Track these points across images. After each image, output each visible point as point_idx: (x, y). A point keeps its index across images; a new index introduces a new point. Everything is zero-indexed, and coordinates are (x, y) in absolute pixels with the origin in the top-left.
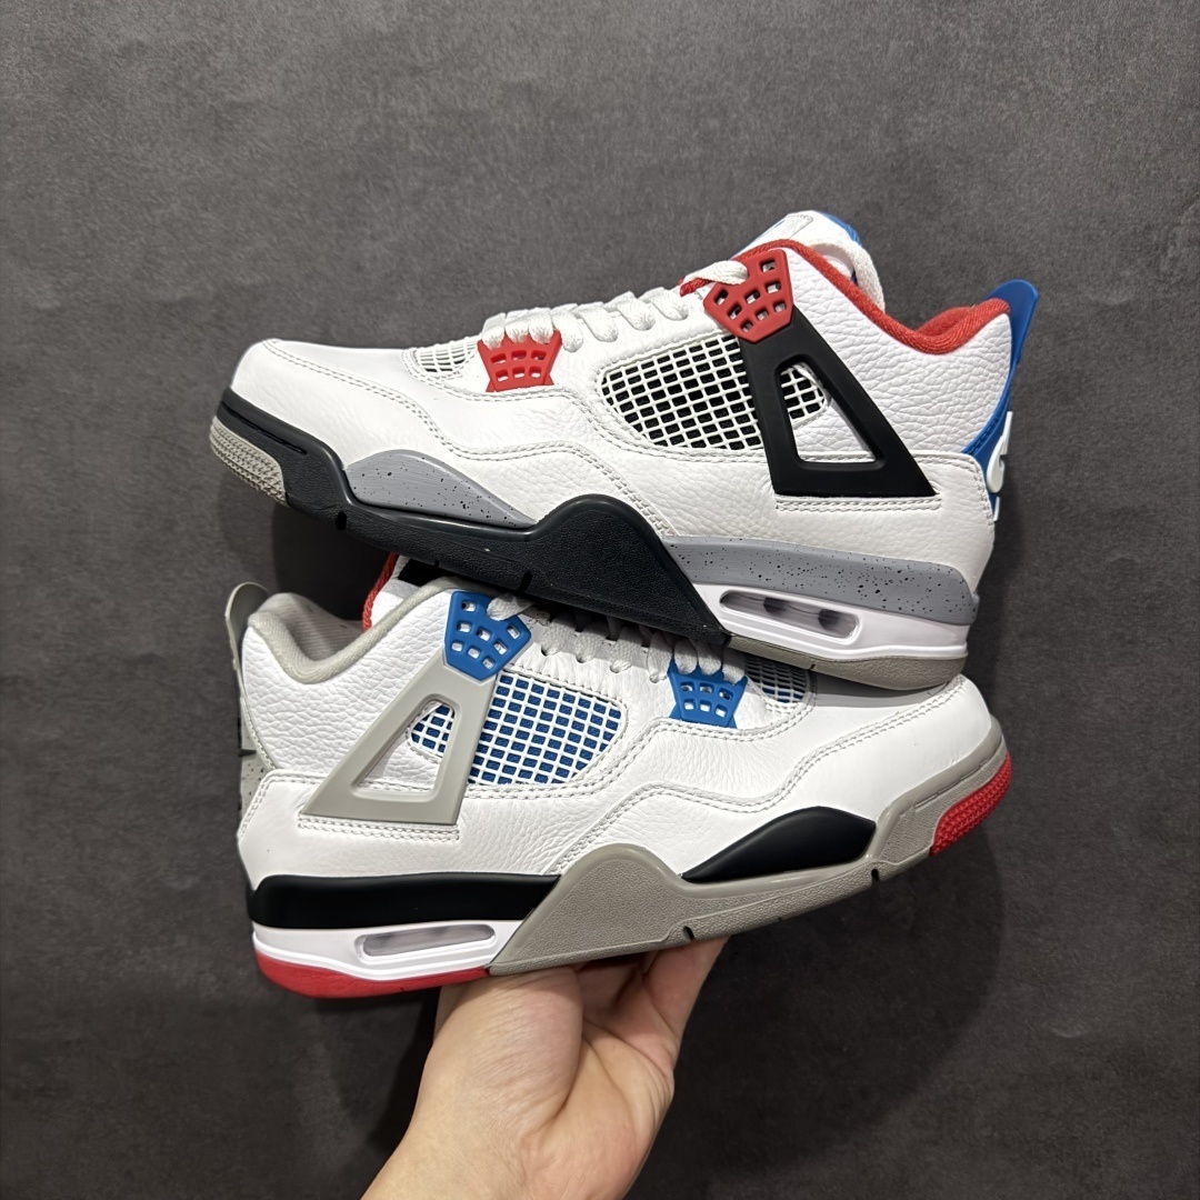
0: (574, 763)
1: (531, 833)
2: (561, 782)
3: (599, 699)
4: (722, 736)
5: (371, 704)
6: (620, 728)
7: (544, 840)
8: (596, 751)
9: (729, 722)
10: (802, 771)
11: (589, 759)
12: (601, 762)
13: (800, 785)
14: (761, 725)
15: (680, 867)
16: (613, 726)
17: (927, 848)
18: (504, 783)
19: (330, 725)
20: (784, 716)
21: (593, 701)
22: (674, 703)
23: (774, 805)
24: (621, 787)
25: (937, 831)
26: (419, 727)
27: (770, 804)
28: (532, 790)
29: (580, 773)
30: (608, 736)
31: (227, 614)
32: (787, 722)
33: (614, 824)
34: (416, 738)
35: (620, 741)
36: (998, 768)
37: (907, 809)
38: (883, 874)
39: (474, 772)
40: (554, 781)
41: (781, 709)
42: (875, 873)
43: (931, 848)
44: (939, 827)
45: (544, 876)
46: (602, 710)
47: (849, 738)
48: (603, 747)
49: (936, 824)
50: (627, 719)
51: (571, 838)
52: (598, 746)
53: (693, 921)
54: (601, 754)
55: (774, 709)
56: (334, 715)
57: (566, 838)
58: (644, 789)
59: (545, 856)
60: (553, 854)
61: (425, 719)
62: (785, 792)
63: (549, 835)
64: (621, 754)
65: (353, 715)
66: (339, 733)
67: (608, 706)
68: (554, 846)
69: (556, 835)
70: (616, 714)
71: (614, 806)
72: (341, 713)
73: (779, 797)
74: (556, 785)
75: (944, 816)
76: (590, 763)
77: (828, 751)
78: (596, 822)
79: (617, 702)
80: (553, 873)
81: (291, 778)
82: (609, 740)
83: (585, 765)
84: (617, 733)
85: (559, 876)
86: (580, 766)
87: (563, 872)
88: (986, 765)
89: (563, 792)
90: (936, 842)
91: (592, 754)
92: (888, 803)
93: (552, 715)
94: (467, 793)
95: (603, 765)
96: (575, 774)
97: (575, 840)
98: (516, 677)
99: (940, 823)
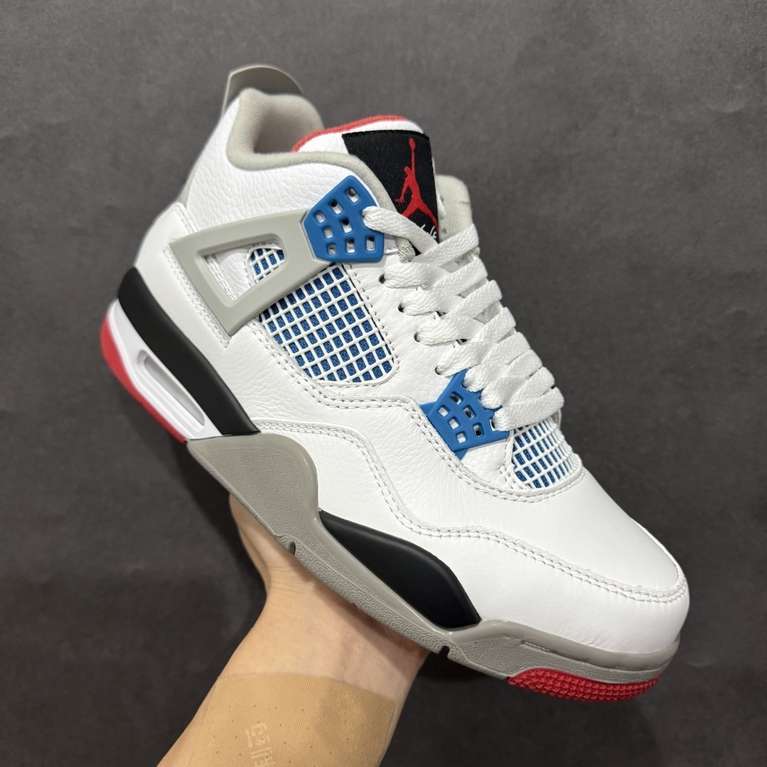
0: (329, 372)
1: (265, 387)
2: (310, 376)
3: (386, 345)
4: (443, 454)
5: (245, 208)
6: (381, 379)
7: (269, 400)
8: (349, 378)
9: (460, 452)
10: (466, 534)
11: (341, 379)
12: (345, 388)
13: (454, 540)
14: (481, 474)
15: (324, 505)
16: (378, 373)
17: (505, 675)
18: (277, 339)
19: (219, 200)
20: (504, 487)
21: (381, 344)
22: (435, 400)
23: (420, 533)
24: (341, 418)
25: (524, 673)
26: (260, 252)
27: (418, 530)
28: (287, 362)
29: (327, 381)
30: (367, 376)
31: (232, 74)
32: (500, 492)
33: (314, 435)
34: (253, 257)
35: (370, 387)
36: (628, 681)
37: (515, 638)
38: (450, 656)
39: (267, 315)
40: (306, 370)
41: (509, 479)
42: (445, 650)
43: (508, 678)
44: (528, 672)
45: (251, 422)
46: (381, 355)
47: (528, 548)
48: (357, 380)
49: (529, 668)
50: (390, 378)
51: (283, 415)
52: (354, 376)
53: (300, 544)
54: (351, 382)
55: (505, 474)
56: (225, 195)
57: (281, 413)
58: (350, 433)
59: (262, 411)
60: (266, 414)
61: (268, 250)
62: (437, 534)
63: (273, 400)
64: (363, 396)
65: (232, 206)
66: (219, 211)
67: (388, 357)
68: (270, 411)
69: (277, 404)
70: (387, 366)
71: (324, 423)
72: (229, 199)
73: (429, 533)
74: (304, 374)
75: (541, 670)
76: (339, 382)
77: (501, 540)
78: (305, 422)
79: (395, 360)
80: (257, 426)
81: (183, 217)
82: (366, 379)
83: (335, 380)
84: (375, 380)
85: (258, 431)
86: (331, 377)
87: (263, 431)
88: (619, 671)
89: (303, 382)
90: (516, 678)
91: (345, 377)
92: (507, 618)
93: (344, 326)
94: (251, 324)
95: (345, 391)
96: (322, 379)
97: (284, 420)
98: (345, 277)
99: (533, 670)
